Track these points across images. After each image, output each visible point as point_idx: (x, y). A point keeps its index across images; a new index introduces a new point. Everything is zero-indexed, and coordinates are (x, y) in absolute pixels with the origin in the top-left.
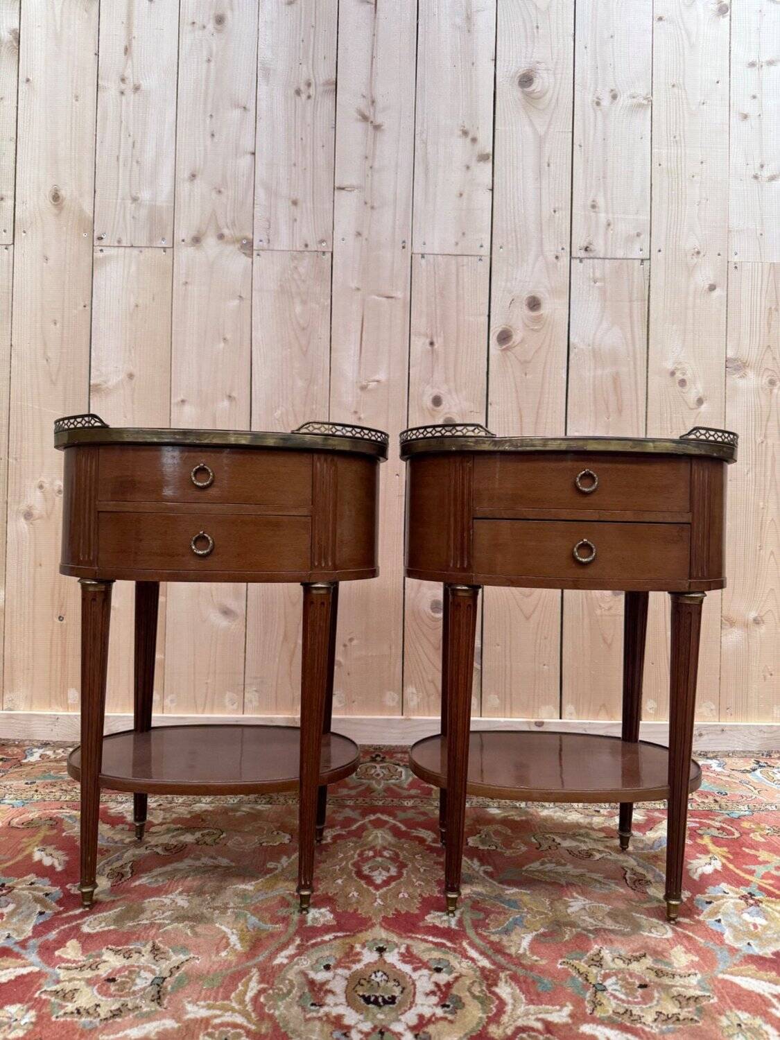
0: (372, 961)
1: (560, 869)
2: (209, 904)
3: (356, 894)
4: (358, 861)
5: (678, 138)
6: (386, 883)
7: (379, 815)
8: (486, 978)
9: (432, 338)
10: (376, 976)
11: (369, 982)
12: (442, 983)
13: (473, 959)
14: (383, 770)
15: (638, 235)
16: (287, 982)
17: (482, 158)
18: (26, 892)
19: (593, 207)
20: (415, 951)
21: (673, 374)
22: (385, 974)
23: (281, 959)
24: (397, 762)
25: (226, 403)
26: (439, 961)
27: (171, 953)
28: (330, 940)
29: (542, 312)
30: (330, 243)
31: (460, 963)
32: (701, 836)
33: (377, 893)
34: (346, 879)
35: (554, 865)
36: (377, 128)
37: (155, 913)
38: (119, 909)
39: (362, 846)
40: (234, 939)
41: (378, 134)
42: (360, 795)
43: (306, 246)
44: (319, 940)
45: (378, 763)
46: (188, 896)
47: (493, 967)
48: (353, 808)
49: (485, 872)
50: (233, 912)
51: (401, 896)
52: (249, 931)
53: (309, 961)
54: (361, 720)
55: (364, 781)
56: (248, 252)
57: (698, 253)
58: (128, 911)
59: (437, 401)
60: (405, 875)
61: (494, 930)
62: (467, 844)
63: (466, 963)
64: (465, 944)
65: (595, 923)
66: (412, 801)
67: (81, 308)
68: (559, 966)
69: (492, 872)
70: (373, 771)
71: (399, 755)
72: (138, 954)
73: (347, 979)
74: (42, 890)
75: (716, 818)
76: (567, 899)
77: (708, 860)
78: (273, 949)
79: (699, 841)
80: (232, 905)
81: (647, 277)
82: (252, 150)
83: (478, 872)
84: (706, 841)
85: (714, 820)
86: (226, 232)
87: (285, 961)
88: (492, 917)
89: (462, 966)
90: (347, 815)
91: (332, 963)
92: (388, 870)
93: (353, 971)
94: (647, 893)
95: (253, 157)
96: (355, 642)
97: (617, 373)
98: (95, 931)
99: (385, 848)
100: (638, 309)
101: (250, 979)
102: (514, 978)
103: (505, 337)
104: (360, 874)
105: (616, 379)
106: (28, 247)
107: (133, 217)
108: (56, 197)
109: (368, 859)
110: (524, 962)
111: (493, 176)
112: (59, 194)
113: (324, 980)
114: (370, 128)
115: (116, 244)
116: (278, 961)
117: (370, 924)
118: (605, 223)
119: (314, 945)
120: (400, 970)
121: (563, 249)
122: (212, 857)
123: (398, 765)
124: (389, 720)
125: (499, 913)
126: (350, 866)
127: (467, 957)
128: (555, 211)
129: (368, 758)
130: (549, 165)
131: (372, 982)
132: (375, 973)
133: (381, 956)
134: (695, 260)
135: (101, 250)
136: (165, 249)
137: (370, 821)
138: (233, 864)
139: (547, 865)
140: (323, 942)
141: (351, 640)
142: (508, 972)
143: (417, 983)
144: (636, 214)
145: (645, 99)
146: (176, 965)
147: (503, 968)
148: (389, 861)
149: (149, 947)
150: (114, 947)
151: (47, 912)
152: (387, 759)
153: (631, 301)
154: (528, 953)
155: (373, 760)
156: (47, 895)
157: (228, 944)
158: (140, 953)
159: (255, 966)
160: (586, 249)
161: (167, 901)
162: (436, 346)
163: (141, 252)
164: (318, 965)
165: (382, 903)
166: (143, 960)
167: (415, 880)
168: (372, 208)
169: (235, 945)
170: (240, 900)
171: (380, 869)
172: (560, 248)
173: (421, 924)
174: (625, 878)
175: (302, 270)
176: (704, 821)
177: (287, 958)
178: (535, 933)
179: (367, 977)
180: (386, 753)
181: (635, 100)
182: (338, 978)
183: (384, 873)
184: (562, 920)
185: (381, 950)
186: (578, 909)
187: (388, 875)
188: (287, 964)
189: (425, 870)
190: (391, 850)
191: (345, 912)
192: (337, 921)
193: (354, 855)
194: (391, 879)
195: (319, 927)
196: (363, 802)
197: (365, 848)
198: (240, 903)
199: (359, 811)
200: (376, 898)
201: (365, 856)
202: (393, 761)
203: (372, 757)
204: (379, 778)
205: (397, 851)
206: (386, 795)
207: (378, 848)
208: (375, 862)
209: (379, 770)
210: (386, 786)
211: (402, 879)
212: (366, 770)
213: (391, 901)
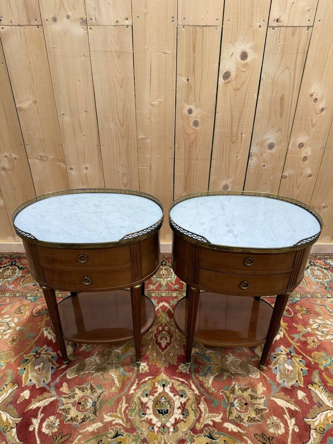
0: (161, 392)
2: (106, 361)
3: (156, 354)
4: (156, 334)
6: (166, 347)
7: (164, 303)
8: (197, 400)
9: (188, 77)
10: (162, 400)
12: (183, 402)
13: (193, 390)
16: (134, 402)
18: (45, 356)
20: (175, 386)
22: (165, 398)
26: (183, 391)
27: (97, 389)
28: (147, 381)
31: (189, 392)
33: (163, 353)
34: (152, 345)
37: (89, 367)
38: (77, 364)
39: (158, 323)
40: (116, 381)
42: (157, 289)
44: (144, 380)
45: (164, 267)
46: (99, 357)
47: (199, 394)
48: (155, 298)
50: (115, 366)
51: (171, 355)
52: (121, 376)
53: (141, 392)
58: (80, 366)
60: (172, 341)
61: (201, 374)
63: (191, 392)
64: (191, 382)
66: (176, 293)
68: (221, 394)
70: (162, 272)
73: (153, 401)
74: (50, 355)
78: (129, 385)
80: (114, 362)
88: (201, 366)
89: (189, 394)
91: (148, 393)
93: (155, 397)
94: (255, 352)
98: (71, 378)
99: (166, 325)
101: (123, 402)
104: (157, 342)
110: (209, 391)
113: (146, 402)
116: (131, 392)
117: (160, 371)
119: (142, 383)
120: (170, 396)
124: (168, 244)
126: (154, 337)
127: (191, 389)
131: (161, 403)
132: (162, 398)
133: (164, 389)
137: (161, 308)
140: (145, 382)
142: (204, 397)
143: (175, 402)
146: (99, 395)
147: (202, 395)
148: (167, 333)
150: (78, 386)
154: (211, 387)
155: (162, 264)
157: (115, 383)
159: (124, 395)
161: (93, 360)
164: (143, 394)
165: (164, 359)
166: (88, 392)
167: (175, 345)
169: (117, 384)
170: (117, 359)
171: (164, 338)
173: (177, 371)
177: (134, 390)
178: (214, 376)
179: (159, 400)
180: (167, 259)
182: (150, 401)
183: (165, 341)
184: (224, 368)
185: (164, 386)
187: (166, 342)
188: (134, 393)
189: (179, 339)
190: (168, 326)
191: (152, 365)
192: (150, 370)
193: (154, 329)
194: (168, 344)
195: (144, 374)
196: (158, 294)
197: (159, 325)
198: (117, 361)
199: (156, 300)
200: (162, 356)
201: (159, 330)
202: (169, 264)
203: (161, 262)
204: (164, 277)
205: (170, 326)
206: (166, 288)
207: (163, 325)
208: (162, 333)
209: (164, 271)
210: (167, 282)
211: (171, 345)
212: (159, 271)
213: (167, 358)
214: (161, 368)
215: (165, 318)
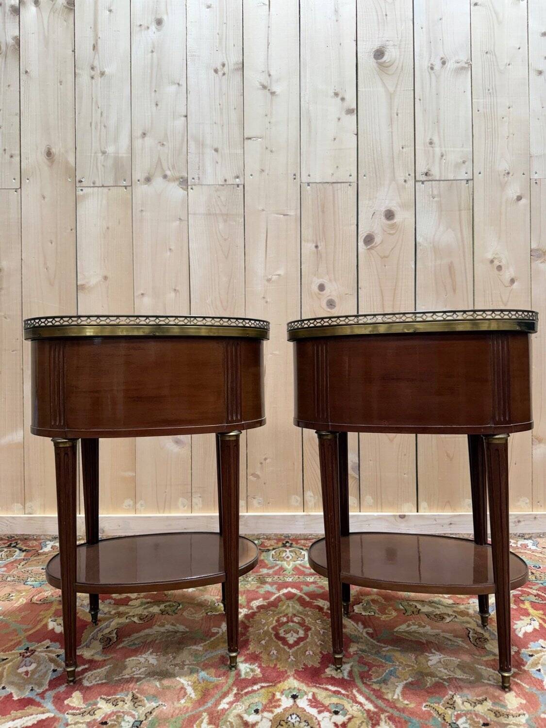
0: (289, 706)
1: (421, 630)
2: (171, 661)
3: (275, 652)
4: (276, 626)
5: (491, 91)
6: (297, 643)
7: (289, 589)
8: (371, 719)
9: (317, 242)
10: (292, 718)
11: (287, 723)
12: (339, 723)
13: (360, 704)
14: (292, 554)
15: (464, 162)
16: (228, 723)
17: (349, 112)
18: (43, 654)
19: (431, 143)
20: (319, 698)
21: (492, 262)
22: (298, 716)
23: (223, 705)
24: (301, 547)
25: (173, 294)
26: (337, 705)
27: (146, 701)
28: (258, 689)
29: (395, 221)
30: (242, 178)
31: (351, 707)
32: (523, 602)
33: (290, 651)
34: (268, 641)
35: (417, 626)
36: (273, 93)
37: (134, 669)
38: (109, 666)
39: (279, 613)
40: (190, 690)
41: (274, 97)
42: (276, 573)
43: (225, 180)
44: (250, 689)
45: (288, 548)
46: (157, 655)
47: (376, 710)
48: (272, 584)
49: (367, 633)
50: (188, 668)
51: (307, 653)
52: (200, 683)
53: (244, 707)
54: (275, 516)
55: (278, 562)
56: (184, 187)
57: (508, 173)
58: (115, 668)
59: (322, 288)
60: (309, 636)
61: (375, 680)
62: (354, 611)
63: (356, 707)
64: (355, 691)
65: (448, 673)
66: (313, 578)
67: (69, 231)
68: (424, 709)
69: (372, 633)
70: (284, 554)
71: (303, 542)
72: (122, 702)
73: (271, 720)
74: (54, 652)
75: (533, 587)
76: (427, 654)
77: (529, 621)
78: (217, 697)
79: (522, 606)
80: (187, 662)
81: (471, 192)
82: (185, 114)
83: (362, 634)
84: (527, 605)
85: (531, 588)
86: (168, 173)
87: (227, 706)
88: (374, 669)
89: (353, 709)
90: (267, 589)
91: (260, 708)
92: (297, 633)
93: (275, 714)
94: (485, 648)
95: (185, 118)
96: (268, 461)
97: (452, 263)
98: (91, 684)
99: (295, 615)
100: (465, 216)
101: (202, 722)
102: (391, 718)
103: (369, 240)
104: (277, 636)
105: (451, 267)
106: (31, 190)
107: (103, 166)
108: (49, 154)
109: (284, 624)
110: (398, 705)
111: (357, 125)
112: (51, 151)
113: (254, 722)
114: (269, 94)
115: (92, 185)
116: (220, 707)
117: (286, 676)
118: (440, 155)
119: (246, 693)
120: (308, 713)
121: (409, 175)
122: (173, 624)
123: (302, 549)
124: (294, 516)
125: (379, 666)
126: (270, 630)
127: (357, 702)
128: (403, 148)
129: (280, 544)
130: (397, 115)
131: (289, 723)
132: (291, 715)
133: (295, 702)
134: (506, 179)
135: (82, 190)
136: (126, 187)
137: (284, 594)
138: (188, 630)
139: (412, 627)
140: (253, 691)
141: (265, 459)
142: (387, 714)
143: (321, 723)
144: (462, 147)
145: (466, 63)
146: (150, 711)
147: (383, 711)
148: (298, 625)
149: (130, 697)
150: (105, 697)
151: (58, 670)
152: (294, 545)
153: (460, 210)
154: (400, 698)
155: (284, 546)
156: (58, 656)
157: (186, 694)
158: (124, 701)
159: (205, 711)
160: (426, 174)
161: (142, 660)
162: (320, 248)
163: (109, 190)
164: (250, 709)
165: (294, 659)
166: (126, 706)
167: (317, 640)
168: (271, 151)
169: (190, 694)
170: (193, 658)
171: (292, 632)
172: (407, 174)
173: (323, 676)
174: (468, 637)
175: (223, 198)
176: (525, 589)
177: (228, 704)
178: (405, 682)
179: (285, 719)
180: (293, 540)
181: (459, 64)
182: (264, 720)
183: (295, 635)
184: (424, 671)
185: (294, 697)
186: (435, 662)
187: (298, 637)
188: (228, 708)
189: (324, 632)
190: (299, 617)
191: (268, 667)
192: (263, 674)
193: (273, 621)
194: (300, 640)
195: (250, 679)
196: (278, 579)
197: (281, 615)
198: (193, 661)
199: (275, 586)
200: (290, 655)
201: (281, 622)
202: (298, 546)
203: (283, 544)
204: (288, 560)
205: (304, 617)
206: (294, 573)
207: (290, 615)
208: (288, 626)
209: (288, 554)
210: (294, 566)
211: (308, 640)
212: (280, 554)
213: (300, 657)
214: (288, 671)
215: (293, 607)
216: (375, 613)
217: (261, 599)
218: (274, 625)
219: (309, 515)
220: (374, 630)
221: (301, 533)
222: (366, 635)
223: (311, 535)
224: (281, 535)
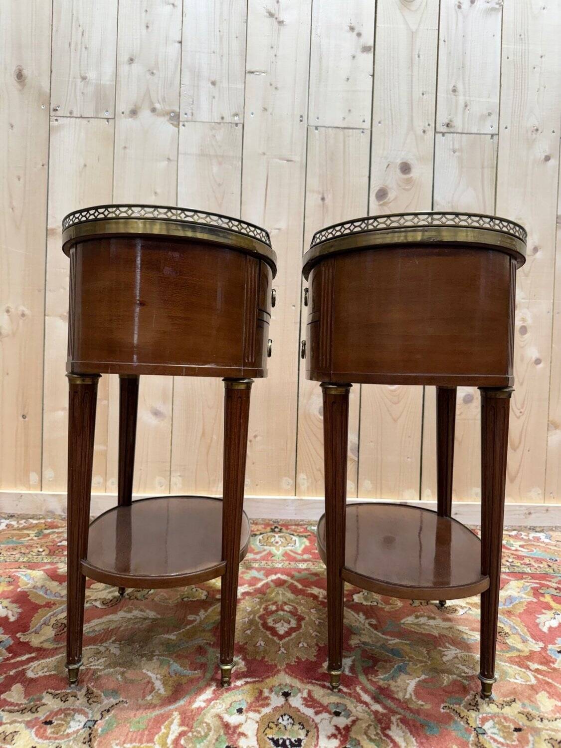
0: (279, 705)
1: (432, 622)
2: (137, 651)
3: (263, 643)
4: (264, 614)
6: (288, 633)
7: (279, 575)
8: (380, 721)
10: (283, 720)
11: (277, 725)
12: (341, 726)
13: (366, 704)
14: (281, 539)
16: (205, 725)
20: (316, 696)
22: (291, 717)
23: (199, 703)
24: (292, 533)
26: (338, 705)
27: (103, 697)
28: (242, 685)
31: (355, 707)
33: (281, 642)
34: (254, 630)
35: (426, 618)
37: (91, 660)
38: (60, 655)
39: (267, 601)
40: (158, 685)
42: (263, 558)
45: (277, 533)
46: (120, 644)
47: (384, 711)
48: (259, 570)
49: (370, 625)
50: (158, 659)
51: (301, 645)
52: (171, 677)
53: (224, 705)
55: (266, 547)
60: (303, 626)
61: (382, 677)
62: (353, 600)
63: (360, 707)
64: (358, 689)
65: (467, 670)
66: (306, 564)
68: (442, 711)
69: (375, 625)
70: (273, 539)
71: (293, 527)
72: (73, 698)
73: (257, 722)
76: (441, 648)
78: (191, 693)
80: (157, 652)
83: (364, 625)
87: (203, 705)
88: (380, 664)
89: (357, 710)
90: (253, 575)
91: (244, 707)
93: (262, 715)
96: (258, 438)
98: (37, 676)
99: (286, 604)
101: (172, 722)
102: (404, 721)
104: (265, 625)
109: (273, 612)
110: (411, 706)
113: (237, 723)
116: (195, 705)
117: (276, 670)
120: (304, 714)
122: (142, 610)
123: (293, 535)
124: (285, 500)
125: (385, 661)
126: (257, 618)
127: (361, 702)
129: (269, 529)
131: (280, 725)
132: (282, 716)
133: (287, 700)
137: (272, 581)
138: (159, 617)
140: (236, 687)
141: (255, 437)
142: (398, 716)
143: (319, 726)
146: (107, 708)
147: (393, 712)
148: (289, 615)
149: (84, 691)
150: (53, 691)
152: (284, 530)
153: (483, 168)
154: (414, 698)
155: (273, 531)
157: (153, 689)
158: (75, 697)
159: (176, 710)
161: (102, 649)
164: (232, 709)
165: (285, 652)
166: (78, 703)
167: (311, 631)
169: (159, 690)
170: (164, 648)
171: (282, 621)
173: (318, 671)
177: (204, 702)
178: (417, 679)
179: (275, 721)
180: (283, 525)
182: (249, 721)
183: (286, 625)
184: (439, 668)
185: (286, 695)
186: (451, 658)
187: (289, 627)
188: (205, 707)
189: (319, 622)
190: (290, 605)
191: (254, 659)
192: (248, 668)
193: (259, 609)
194: (292, 630)
196: (266, 565)
197: (269, 603)
198: (164, 651)
199: (263, 572)
200: (280, 647)
201: (269, 610)
202: (288, 531)
203: (272, 529)
204: (278, 545)
205: (296, 606)
206: (284, 559)
207: (280, 603)
208: (277, 615)
209: (278, 539)
210: (284, 552)
211: (301, 631)
212: (268, 538)
213: (293, 649)
214: (278, 665)
216: (378, 603)
217: (246, 585)
218: (261, 613)
219: (302, 500)
220: (378, 621)
221: (292, 518)
222: (368, 627)
223: (303, 521)
224: (270, 520)
